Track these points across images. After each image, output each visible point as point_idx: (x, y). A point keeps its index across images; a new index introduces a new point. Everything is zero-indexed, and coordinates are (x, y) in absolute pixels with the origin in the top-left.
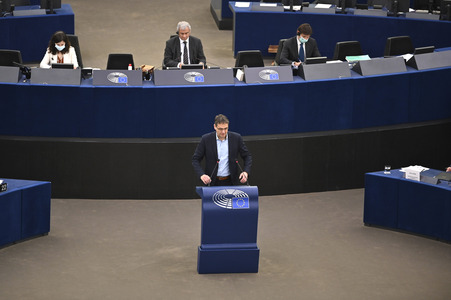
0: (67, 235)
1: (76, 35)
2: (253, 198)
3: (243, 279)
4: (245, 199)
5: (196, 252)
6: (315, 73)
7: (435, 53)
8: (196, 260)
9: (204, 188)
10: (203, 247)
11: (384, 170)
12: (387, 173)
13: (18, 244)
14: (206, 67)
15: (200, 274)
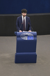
2: (35, 36)
3: (31, 65)
4: (32, 36)
5: (15, 55)
8: (14, 58)
10: (17, 53)
15: (15, 63)
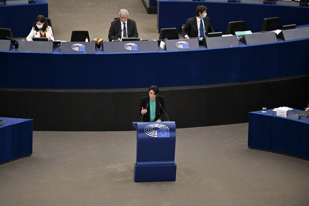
0: (44, 156)
1: (49, 18)
2: (172, 130)
3: (165, 186)
4: (167, 131)
5: (133, 167)
6: (214, 43)
7: (296, 29)
8: (133, 173)
9: (138, 123)
10: (138, 163)
11: (262, 110)
12: (264, 112)
13: (11, 162)
14: (139, 40)
15: (136, 182)
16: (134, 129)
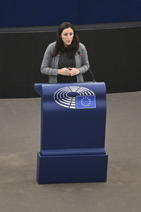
2: (100, 96)
3: (89, 190)
4: (91, 98)
8: (35, 168)
9: (43, 85)
10: (43, 153)
15: (39, 183)
16: (36, 95)
